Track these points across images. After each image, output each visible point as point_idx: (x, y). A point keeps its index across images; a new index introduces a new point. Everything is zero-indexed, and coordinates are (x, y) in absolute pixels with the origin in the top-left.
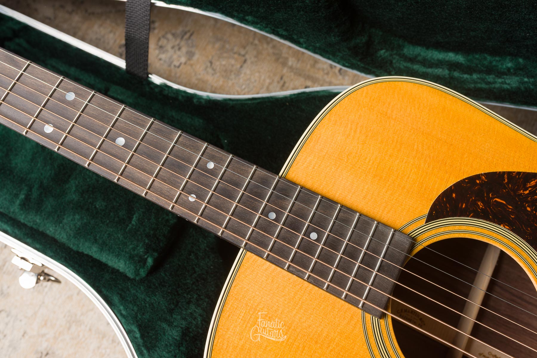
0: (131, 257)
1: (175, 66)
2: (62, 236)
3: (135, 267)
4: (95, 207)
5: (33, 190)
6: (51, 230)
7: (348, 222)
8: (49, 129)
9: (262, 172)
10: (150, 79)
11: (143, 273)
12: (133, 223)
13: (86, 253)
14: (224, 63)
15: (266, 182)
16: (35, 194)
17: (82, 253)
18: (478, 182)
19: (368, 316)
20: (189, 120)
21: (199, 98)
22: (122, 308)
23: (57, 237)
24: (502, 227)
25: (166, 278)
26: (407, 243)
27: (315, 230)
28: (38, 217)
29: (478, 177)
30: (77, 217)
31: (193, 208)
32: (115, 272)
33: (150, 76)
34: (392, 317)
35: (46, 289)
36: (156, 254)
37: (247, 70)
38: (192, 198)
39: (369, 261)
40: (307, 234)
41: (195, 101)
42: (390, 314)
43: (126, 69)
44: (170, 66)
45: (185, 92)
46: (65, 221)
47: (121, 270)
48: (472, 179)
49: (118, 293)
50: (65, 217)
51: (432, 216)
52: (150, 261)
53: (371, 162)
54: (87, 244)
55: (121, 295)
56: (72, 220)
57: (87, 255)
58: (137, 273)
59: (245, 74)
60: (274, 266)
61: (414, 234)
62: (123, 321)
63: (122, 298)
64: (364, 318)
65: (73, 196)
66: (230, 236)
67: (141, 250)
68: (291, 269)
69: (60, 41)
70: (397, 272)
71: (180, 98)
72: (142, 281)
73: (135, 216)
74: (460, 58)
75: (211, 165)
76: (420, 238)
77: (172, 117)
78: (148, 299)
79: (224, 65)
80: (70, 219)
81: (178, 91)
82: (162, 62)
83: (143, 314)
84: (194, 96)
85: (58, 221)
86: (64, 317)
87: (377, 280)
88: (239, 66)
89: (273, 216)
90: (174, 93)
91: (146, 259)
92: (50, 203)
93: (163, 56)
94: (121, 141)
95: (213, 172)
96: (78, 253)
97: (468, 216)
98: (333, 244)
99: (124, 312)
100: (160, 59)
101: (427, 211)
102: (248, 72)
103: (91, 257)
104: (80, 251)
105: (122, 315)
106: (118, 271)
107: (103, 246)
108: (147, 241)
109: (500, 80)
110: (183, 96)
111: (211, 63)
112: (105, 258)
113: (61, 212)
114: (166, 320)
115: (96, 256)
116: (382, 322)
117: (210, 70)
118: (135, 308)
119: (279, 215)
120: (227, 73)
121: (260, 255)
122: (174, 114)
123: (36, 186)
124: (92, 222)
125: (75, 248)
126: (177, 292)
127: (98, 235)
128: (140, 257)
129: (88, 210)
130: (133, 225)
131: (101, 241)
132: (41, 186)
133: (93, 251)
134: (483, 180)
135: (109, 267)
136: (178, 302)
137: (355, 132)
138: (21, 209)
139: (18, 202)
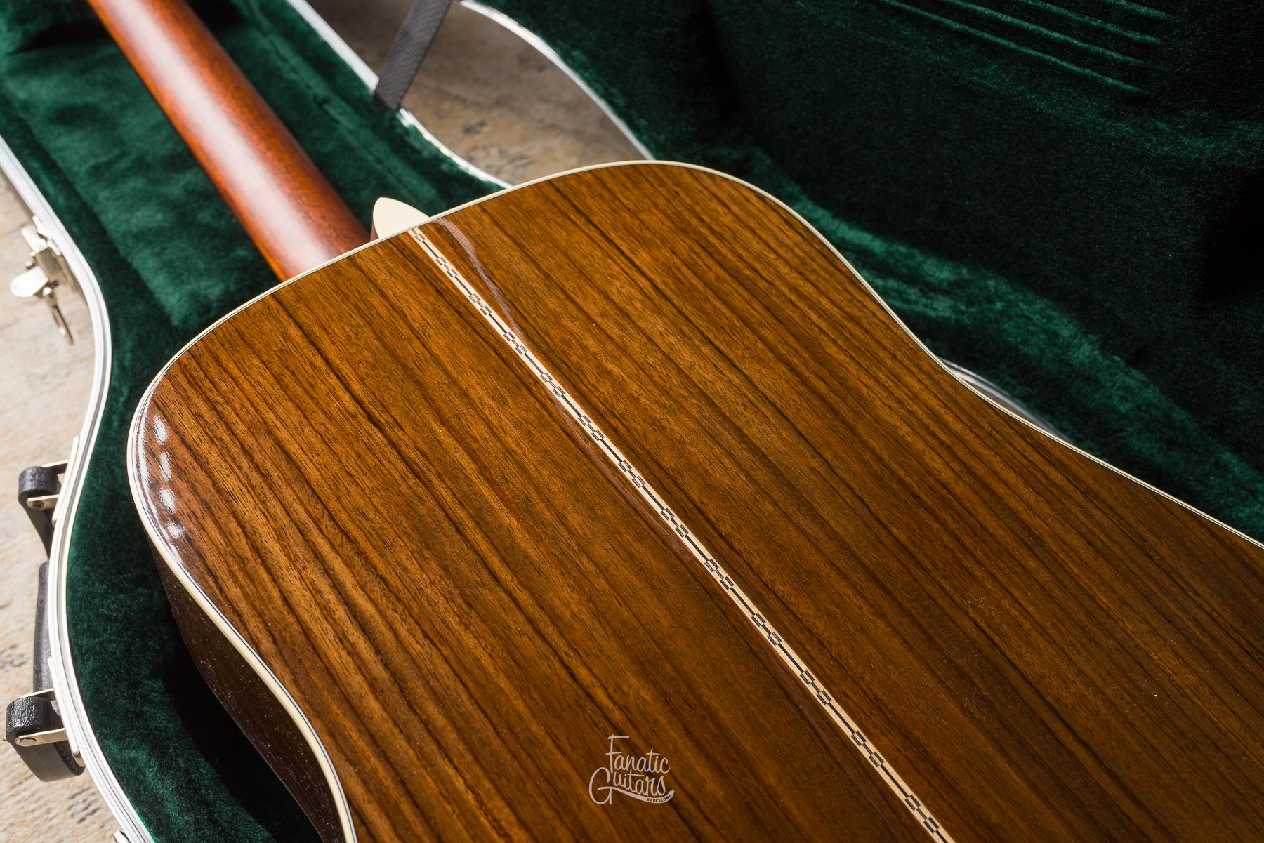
0: (193, 296)
2: (117, 230)
5: (125, 159)
6: (109, 215)
10: (398, 116)
16: (123, 165)
17: (129, 265)
21: (453, 165)
23: (110, 227)
28: (106, 192)
30: (159, 216)
32: (157, 307)
33: (401, 111)
41: (442, 164)
43: (375, 91)
45: (438, 150)
46: (138, 213)
47: (168, 308)
49: (139, 335)
50: (143, 209)
54: (145, 253)
56: (149, 216)
57: (136, 272)
62: (117, 372)
63: (139, 344)
65: (176, 188)
71: (425, 152)
80: (146, 214)
81: (430, 143)
85: (129, 209)
92: (136, 183)
96: (123, 260)
103: (139, 274)
104: (129, 260)
105: (122, 362)
106: (163, 307)
107: (166, 266)
110: (428, 153)
113: (141, 201)
115: (146, 275)
123: (133, 157)
124: (174, 230)
125: (123, 252)
127: (169, 249)
129: (181, 214)
131: (166, 257)
132: (140, 159)
133: (146, 264)
135: (154, 298)
138: (89, 173)
139: (92, 162)
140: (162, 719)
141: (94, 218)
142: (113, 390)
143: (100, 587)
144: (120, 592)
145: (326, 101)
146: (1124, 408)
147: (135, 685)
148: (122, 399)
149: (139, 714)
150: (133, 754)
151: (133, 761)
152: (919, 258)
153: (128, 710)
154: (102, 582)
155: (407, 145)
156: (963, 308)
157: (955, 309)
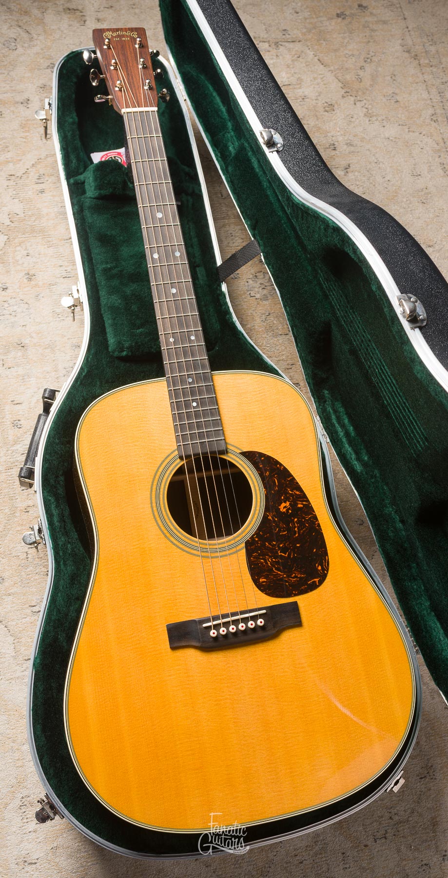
0: (119, 342)
1: (250, 293)
2: (104, 301)
3: (116, 348)
4: (131, 306)
5: (116, 269)
6: (103, 293)
7: (212, 415)
8: (156, 256)
9: (207, 363)
10: (221, 285)
11: (116, 354)
12: (138, 331)
13: (104, 319)
14: (275, 322)
15: (203, 367)
16: (115, 271)
17: (103, 317)
18: (278, 466)
19: (176, 453)
20: (214, 321)
21: (231, 317)
22: (91, 357)
23: (102, 299)
24: (264, 490)
25: (122, 368)
26: (223, 448)
27: (197, 403)
28: (105, 282)
29: (281, 465)
30: (119, 301)
31: (168, 344)
32: (106, 340)
33: (224, 283)
34: (184, 464)
35: (58, 319)
36: (130, 354)
37: (281, 339)
38: (172, 340)
39: (201, 435)
40: (193, 401)
41: (228, 316)
42: (185, 461)
43: (218, 268)
44: (248, 291)
45: (228, 307)
46: (113, 297)
47: (109, 343)
48: (277, 462)
49: (97, 350)
50: (115, 295)
51: (244, 454)
52: (124, 353)
53: (250, 410)
54: (109, 316)
55: (97, 351)
56: (116, 300)
57: (104, 321)
58: (114, 351)
59: (278, 340)
60: (168, 397)
61: (229, 451)
62: (85, 362)
63: (96, 354)
64: (174, 451)
65: (128, 291)
66: (167, 368)
67: (127, 345)
68: (172, 404)
69: (207, 220)
70: (205, 451)
71: (223, 307)
72: (112, 357)
73: (141, 329)
74: (353, 434)
75: (193, 338)
76: (229, 454)
77: (210, 311)
78: (105, 366)
79: (274, 324)
80: (115, 298)
81: (226, 303)
82: (246, 284)
83: (96, 369)
84: (230, 313)
85: (110, 293)
86: (51, 341)
87: (195, 444)
88: (280, 333)
89: (190, 380)
90: (223, 302)
91: (125, 351)
92: (116, 282)
93: (251, 282)
94: (174, 291)
95: (190, 341)
96: (101, 315)
97: (257, 471)
98: (197, 415)
99: (89, 360)
100: (247, 282)
101: (245, 450)
102: (280, 341)
103: (104, 323)
104: (103, 316)
105: (87, 359)
106: (108, 341)
107: (114, 325)
108: (133, 344)
109: (356, 463)
110: (225, 308)
111: (269, 314)
112: (109, 330)
113: (116, 291)
114: (101, 382)
115: (107, 325)
116: (179, 460)
117: (264, 317)
118: (96, 363)
119: (193, 382)
120: (270, 329)
121: (169, 386)
122: (212, 310)
123: (119, 269)
124: (122, 311)
125: (102, 312)
126: (119, 378)
127: (118, 318)
128: (123, 347)
129: (127, 303)
130: (136, 332)
131: (116, 321)
132: (121, 271)
133: (108, 322)
134: (281, 468)
135: (106, 336)
136: (114, 382)
137: (260, 393)
138: (102, 271)
139: (104, 266)
140: (61, 491)
141: (97, 291)
142: (82, 368)
143: (57, 441)
144: (62, 444)
145: (198, 266)
146: (391, 534)
147: (57, 477)
148: (84, 374)
149: (55, 487)
150: (50, 498)
151: (50, 500)
152: (362, 447)
153: (53, 485)
154: (58, 439)
155: (218, 300)
156: (364, 473)
157: (361, 472)
